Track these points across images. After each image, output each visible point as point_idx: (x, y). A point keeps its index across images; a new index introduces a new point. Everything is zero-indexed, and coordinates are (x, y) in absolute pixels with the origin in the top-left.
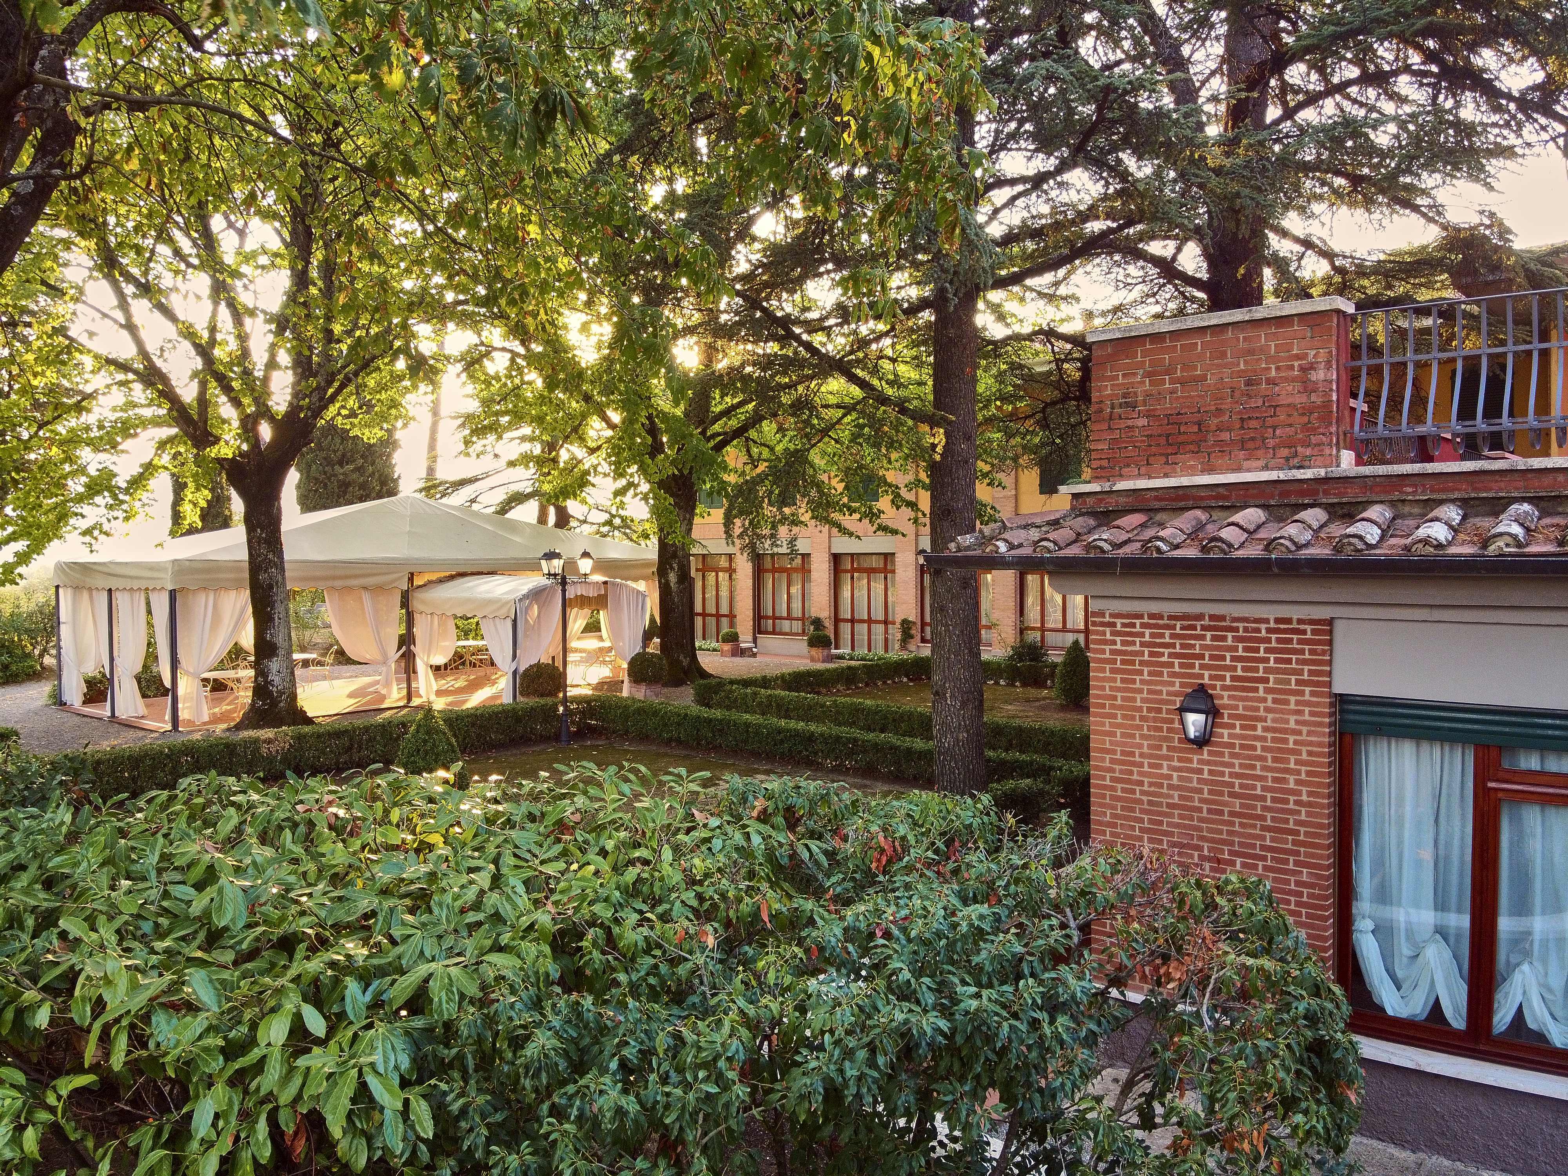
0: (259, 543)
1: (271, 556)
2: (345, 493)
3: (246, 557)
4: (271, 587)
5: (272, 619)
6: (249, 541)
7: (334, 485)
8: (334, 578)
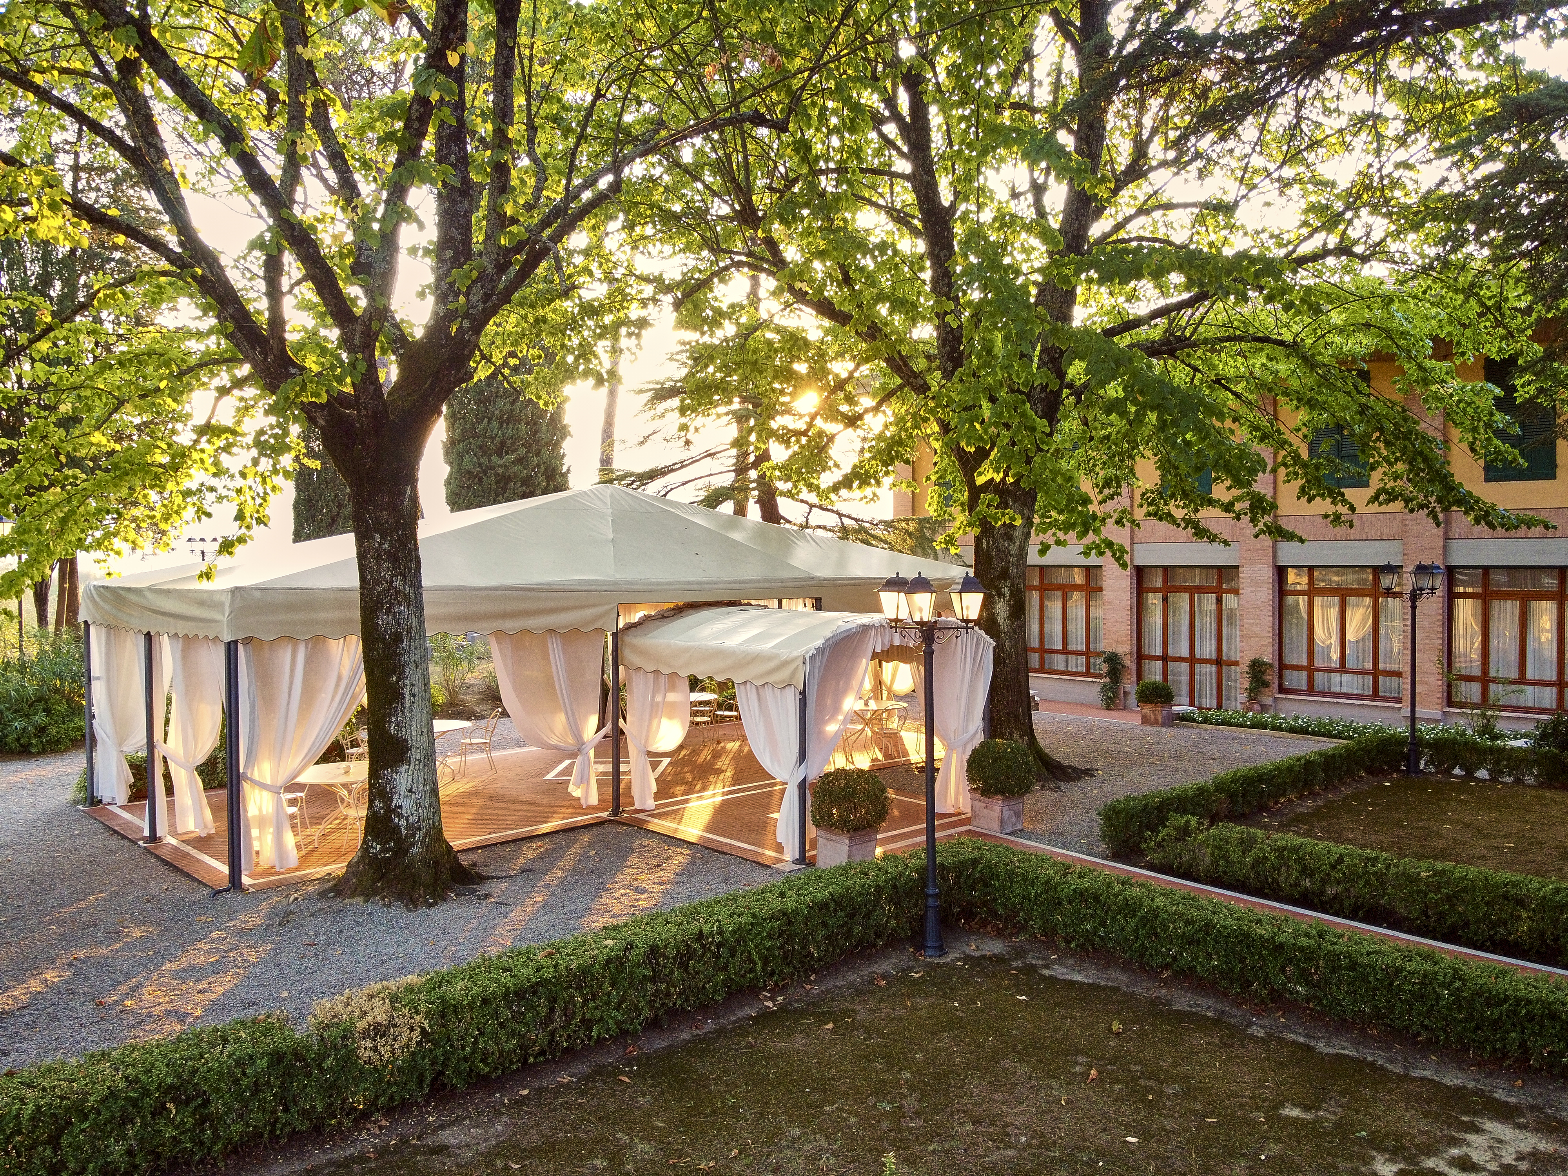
0: (378, 559)
1: (398, 583)
2: (504, 490)
3: (357, 583)
4: (397, 638)
5: (399, 697)
6: (361, 557)
7: (490, 480)
8: (505, 615)
